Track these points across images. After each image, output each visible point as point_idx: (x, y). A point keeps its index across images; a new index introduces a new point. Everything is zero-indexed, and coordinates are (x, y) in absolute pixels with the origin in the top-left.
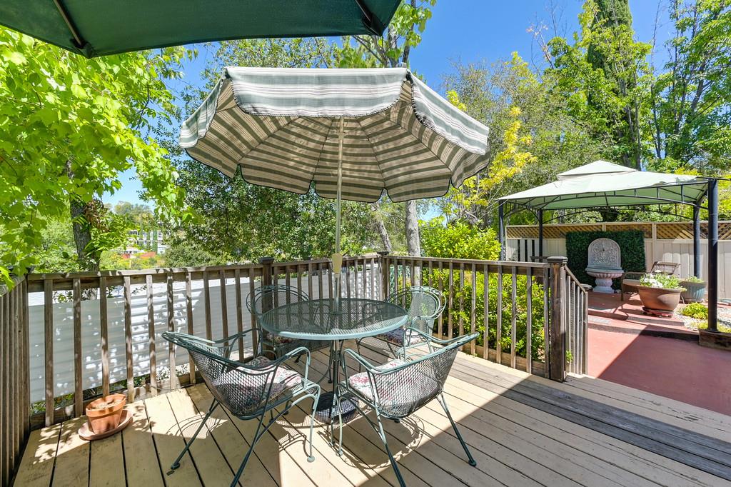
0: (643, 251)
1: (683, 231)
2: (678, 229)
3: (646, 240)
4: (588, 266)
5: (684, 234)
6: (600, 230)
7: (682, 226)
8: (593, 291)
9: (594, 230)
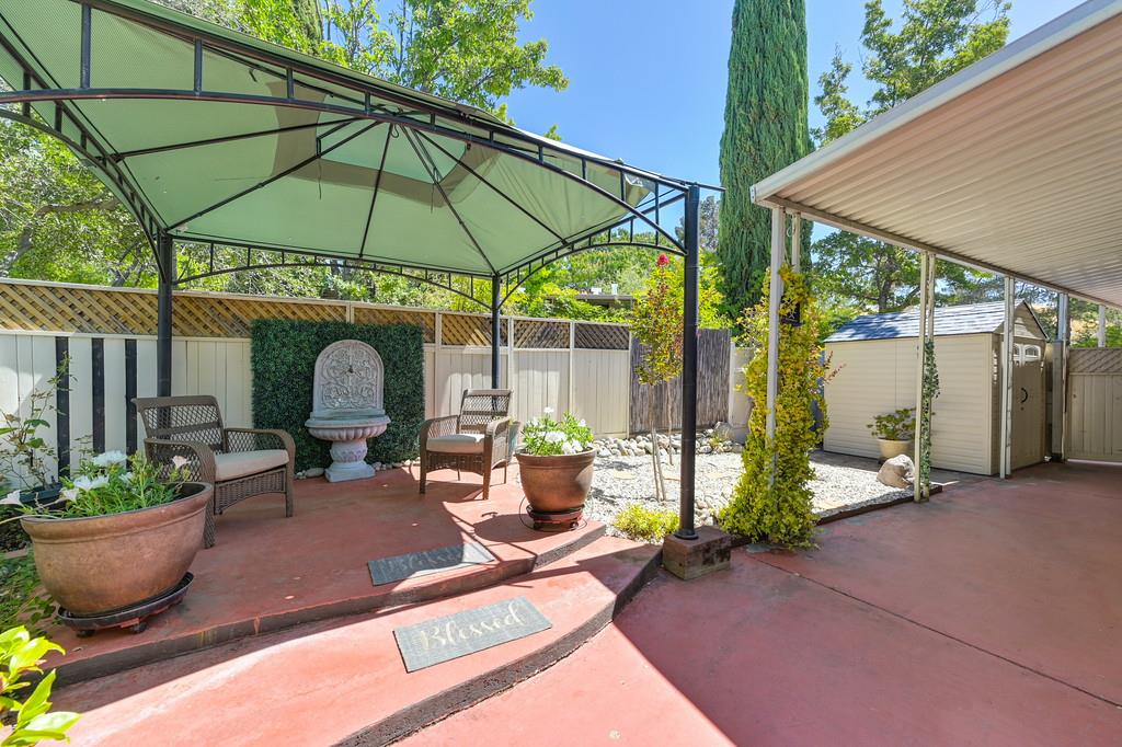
0: (421, 370)
1: (477, 331)
2: (471, 328)
4: (312, 414)
5: (478, 336)
6: (339, 319)
7: (476, 320)
8: (332, 479)
9: (328, 319)
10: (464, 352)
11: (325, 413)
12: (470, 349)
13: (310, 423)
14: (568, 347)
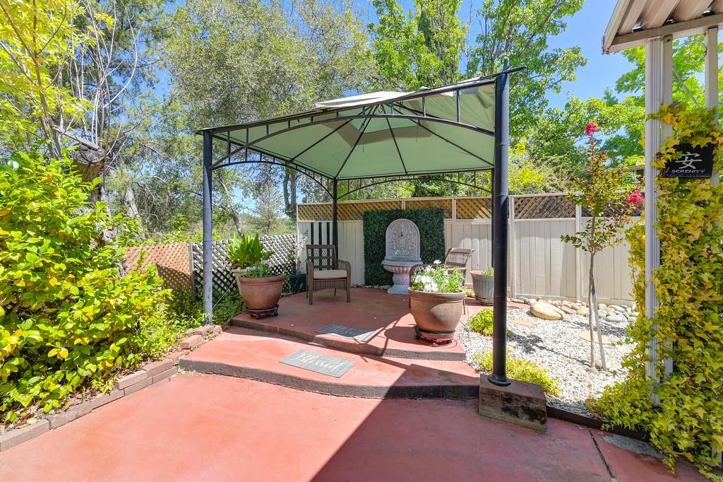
0: (443, 235)
1: (482, 208)
2: (477, 206)
3: (446, 221)
4: (385, 257)
5: (483, 212)
6: (399, 208)
7: (482, 201)
8: (388, 292)
9: (393, 208)
10: (472, 223)
11: (390, 257)
12: (477, 221)
13: (383, 262)
14: (574, 216)
